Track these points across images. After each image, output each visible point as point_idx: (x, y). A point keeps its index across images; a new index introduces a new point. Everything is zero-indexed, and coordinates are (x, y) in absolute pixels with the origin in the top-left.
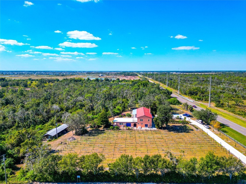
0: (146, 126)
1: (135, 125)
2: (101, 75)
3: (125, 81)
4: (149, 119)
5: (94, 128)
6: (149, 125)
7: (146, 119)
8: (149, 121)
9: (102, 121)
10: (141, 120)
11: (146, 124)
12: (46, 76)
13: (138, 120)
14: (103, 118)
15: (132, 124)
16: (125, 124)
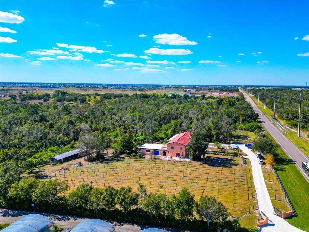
0: (178, 155)
1: (164, 154)
2: (189, 90)
3: (211, 99)
4: (182, 147)
5: (116, 154)
6: (181, 154)
7: (178, 146)
8: (181, 149)
9: (122, 146)
10: (171, 147)
11: (178, 153)
12: (121, 91)
13: (167, 148)
14: (124, 143)
15: (161, 152)
16: (152, 152)
